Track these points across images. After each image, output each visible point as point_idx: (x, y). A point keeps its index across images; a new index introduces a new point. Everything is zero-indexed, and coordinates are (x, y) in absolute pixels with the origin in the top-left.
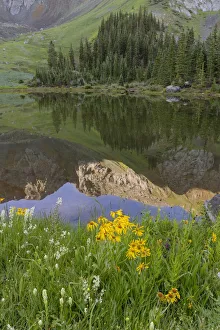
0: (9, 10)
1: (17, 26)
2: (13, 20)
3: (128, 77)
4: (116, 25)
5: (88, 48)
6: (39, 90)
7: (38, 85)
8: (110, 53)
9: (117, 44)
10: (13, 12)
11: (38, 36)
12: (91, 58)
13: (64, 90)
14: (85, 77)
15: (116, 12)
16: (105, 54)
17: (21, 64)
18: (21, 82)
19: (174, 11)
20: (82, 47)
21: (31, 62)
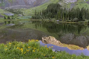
0: (29, 3)
1: (30, 6)
2: (30, 5)
3: (52, 17)
4: (51, 6)
5: (44, 11)
6: (32, 20)
7: (32, 19)
8: (49, 12)
9: (51, 10)
10: (30, 3)
11: (34, 8)
12: (45, 13)
13: (37, 20)
14: (43, 17)
15: (51, 3)
16: (48, 12)
17: (30, 14)
18: (29, 18)
19: (64, 3)
20: (43, 11)
21: (32, 14)
